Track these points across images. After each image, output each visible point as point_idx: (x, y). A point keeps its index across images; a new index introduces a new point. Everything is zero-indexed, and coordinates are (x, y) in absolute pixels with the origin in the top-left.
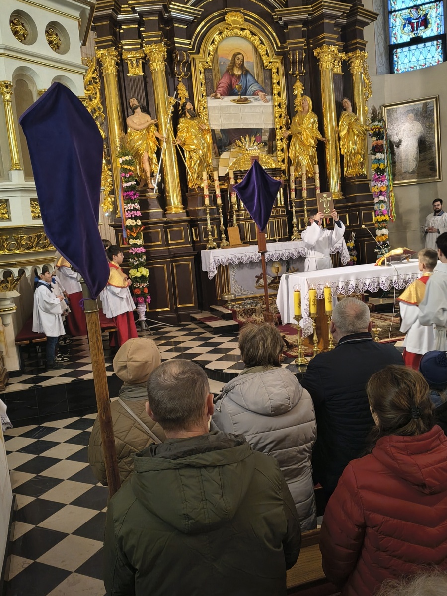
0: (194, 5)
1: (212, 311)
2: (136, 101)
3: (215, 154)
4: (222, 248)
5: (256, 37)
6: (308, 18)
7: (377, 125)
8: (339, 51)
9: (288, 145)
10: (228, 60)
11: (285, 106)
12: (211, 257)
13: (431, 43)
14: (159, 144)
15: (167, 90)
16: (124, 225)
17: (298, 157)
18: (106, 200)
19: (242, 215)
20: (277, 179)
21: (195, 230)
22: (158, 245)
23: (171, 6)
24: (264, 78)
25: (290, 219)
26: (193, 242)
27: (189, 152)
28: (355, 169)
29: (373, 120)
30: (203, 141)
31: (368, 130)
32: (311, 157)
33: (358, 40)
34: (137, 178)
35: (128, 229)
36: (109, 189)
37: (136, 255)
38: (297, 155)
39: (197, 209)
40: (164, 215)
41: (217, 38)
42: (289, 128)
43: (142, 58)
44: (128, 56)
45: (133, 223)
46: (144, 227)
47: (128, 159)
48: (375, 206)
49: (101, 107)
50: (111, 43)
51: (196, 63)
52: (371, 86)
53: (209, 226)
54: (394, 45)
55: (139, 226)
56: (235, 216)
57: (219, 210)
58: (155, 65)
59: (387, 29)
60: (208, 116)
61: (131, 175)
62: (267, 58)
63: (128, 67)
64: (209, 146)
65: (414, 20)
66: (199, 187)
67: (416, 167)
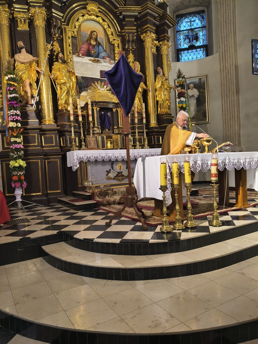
1: (75, 195)
2: (22, 43)
3: (77, 92)
4: (82, 150)
5: (106, 23)
6: (138, 15)
7: (181, 80)
10: (87, 34)
12: (75, 154)
13: (199, 49)
14: (38, 76)
16: (7, 127)
19: (96, 130)
20: (119, 110)
21: (63, 139)
22: (34, 146)
24: (110, 49)
26: (61, 147)
27: (60, 85)
28: (165, 110)
29: (178, 78)
30: (70, 80)
32: (140, 99)
33: (166, 35)
35: (11, 130)
37: (16, 149)
39: (65, 124)
40: (40, 124)
41: (81, 19)
43: (28, 19)
44: (18, 16)
45: (14, 125)
46: (23, 129)
47: (13, 77)
50: (5, 2)
51: (67, 31)
52: (171, 65)
53: (73, 136)
54: (179, 49)
55: (20, 128)
56: (91, 131)
57: (81, 125)
58: (38, 22)
59: (175, 41)
60: (74, 67)
61: (15, 89)
62: (112, 37)
63: (18, 24)
64: (74, 84)
65: (190, 36)
66: (66, 109)
67: (195, 115)
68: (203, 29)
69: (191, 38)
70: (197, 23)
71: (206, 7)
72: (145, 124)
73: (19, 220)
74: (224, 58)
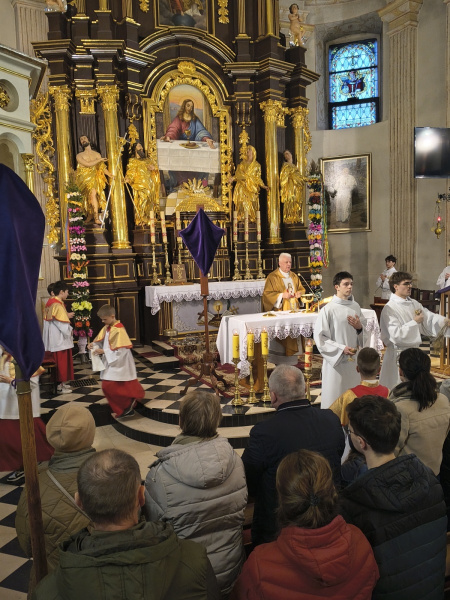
0: (148, 51)
1: (154, 346)
2: (86, 138)
3: (163, 193)
4: (166, 285)
5: (206, 87)
6: (255, 73)
7: (315, 178)
8: (283, 106)
9: (233, 190)
11: (231, 154)
12: (155, 293)
13: (365, 104)
14: (108, 182)
15: (118, 129)
16: (69, 258)
17: (242, 202)
18: (52, 232)
19: (187, 254)
20: (221, 222)
21: (140, 266)
22: (102, 279)
23: (126, 51)
24: (212, 125)
25: (233, 260)
26: (138, 278)
27: (138, 191)
28: (294, 217)
29: (312, 174)
30: (151, 181)
31: (306, 182)
32: (254, 204)
33: (301, 98)
34: (84, 214)
35: (74, 263)
36: (55, 221)
37: (80, 289)
38: (240, 200)
39: (143, 246)
40: (110, 251)
41: (169, 84)
42: (234, 174)
43: (94, 98)
44: (81, 95)
45: (78, 257)
46: (89, 261)
47: (76, 195)
48: (311, 253)
49: (52, 141)
50: (64, 81)
51: (148, 106)
52: (311, 140)
53: (154, 264)
54: (333, 103)
55: (84, 260)
56: (180, 255)
57: (165, 247)
58: (107, 105)
59: (327, 89)
60: (158, 158)
61: (79, 210)
62: (216, 107)
63: (80, 105)
64: (157, 186)
65: (351, 82)
66: (146, 225)
67: (348, 217)
68: (372, 71)
69: (353, 85)
70: (364, 59)
71: (378, 34)
72: (260, 241)
73: (84, 380)
74: (396, 130)
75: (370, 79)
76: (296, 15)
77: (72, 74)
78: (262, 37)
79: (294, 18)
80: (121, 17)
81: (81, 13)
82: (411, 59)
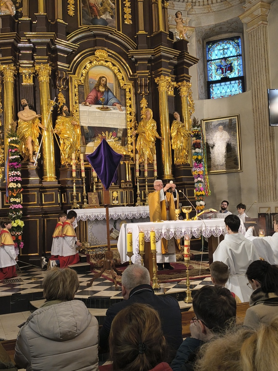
0: (74, 42)
2: (26, 101)
3: (83, 143)
4: (83, 209)
5: (116, 67)
6: (151, 57)
7: (196, 130)
9: (136, 141)
11: (134, 114)
13: (234, 81)
14: (41, 132)
16: (8, 187)
17: (142, 149)
19: (100, 186)
20: (127, 162)
21: (64, 195)
22: (34, 204)
23: (56, 41)
24: (121, 94)
25: (136, 191)
26: (62, 204)
27: (63, 140)
28: (182, 160)
30: (74, 133)
32: (151, 150)
33: (185, 75)
35: (11, 190)
37: (15, 210)
38: (141, 147)
39: (67, 180)
40: (41, 182)
41: (88, 66)
42: (137, 129)
43: (33, 73)
44: (23, 71)
45: (14, 186)
46: (23, 189)
47: (15, 139)
48: (195, 185)
49: (1, 104)
50: (11, 61)
51: (73, 81)
52: (194, 106)
53: (75, 193)
54: (210, 81)
55: (19, 188)
56: (95, 187)
57: (83, 181)
58: (42, 78)
59: (206, 72)
60: (80, 117)
61: (17, 150)
62: (123, 82)
63: (23, 79)
64: (79, 137)
65: (223, 66)
66: (69, 164)
67: (225, 162)
68: (238, 58)
70: (231, 50)
71: (241, 33)
72: (156, 177)
73: (14, 280)
74: (256, 97)
75: (236, 64)
76: (180, 19)
77: (17, 57)
78: (156, 33)
79: (179, 21)
80: (54, 19)
81: (25, 16)
82: (264, 47)
